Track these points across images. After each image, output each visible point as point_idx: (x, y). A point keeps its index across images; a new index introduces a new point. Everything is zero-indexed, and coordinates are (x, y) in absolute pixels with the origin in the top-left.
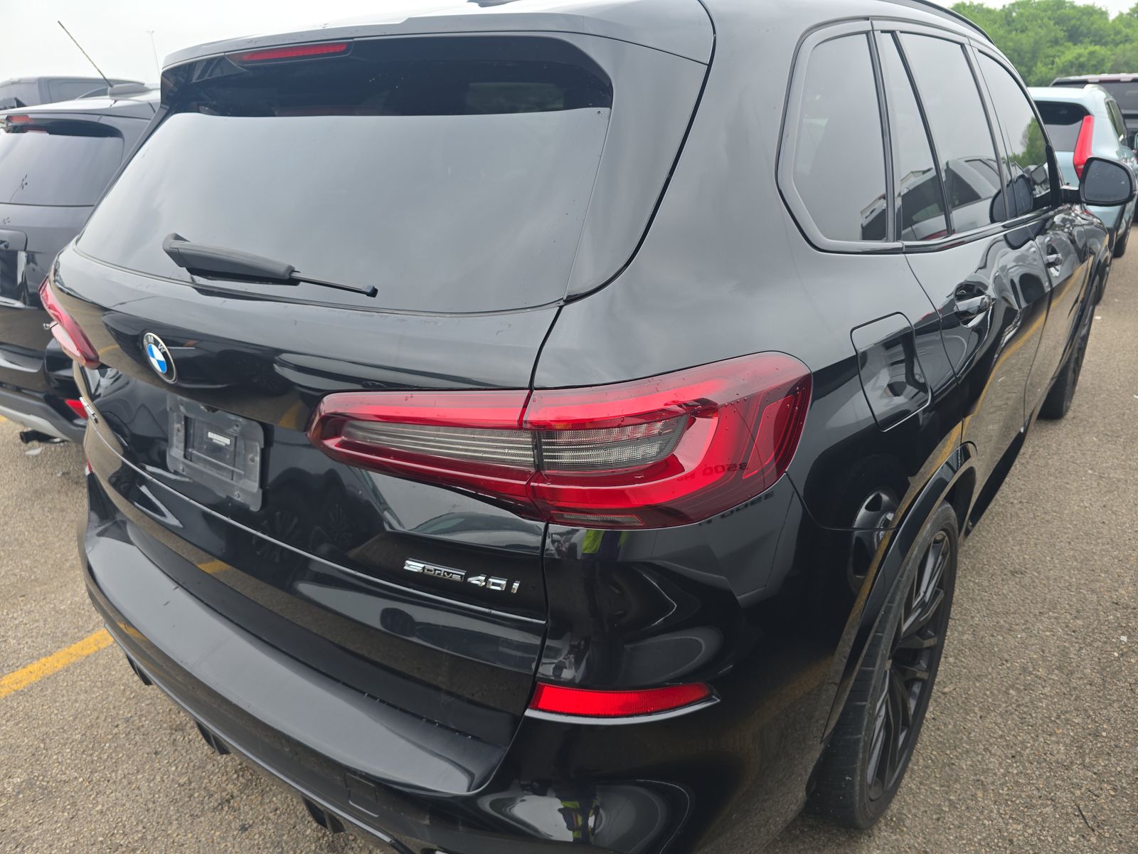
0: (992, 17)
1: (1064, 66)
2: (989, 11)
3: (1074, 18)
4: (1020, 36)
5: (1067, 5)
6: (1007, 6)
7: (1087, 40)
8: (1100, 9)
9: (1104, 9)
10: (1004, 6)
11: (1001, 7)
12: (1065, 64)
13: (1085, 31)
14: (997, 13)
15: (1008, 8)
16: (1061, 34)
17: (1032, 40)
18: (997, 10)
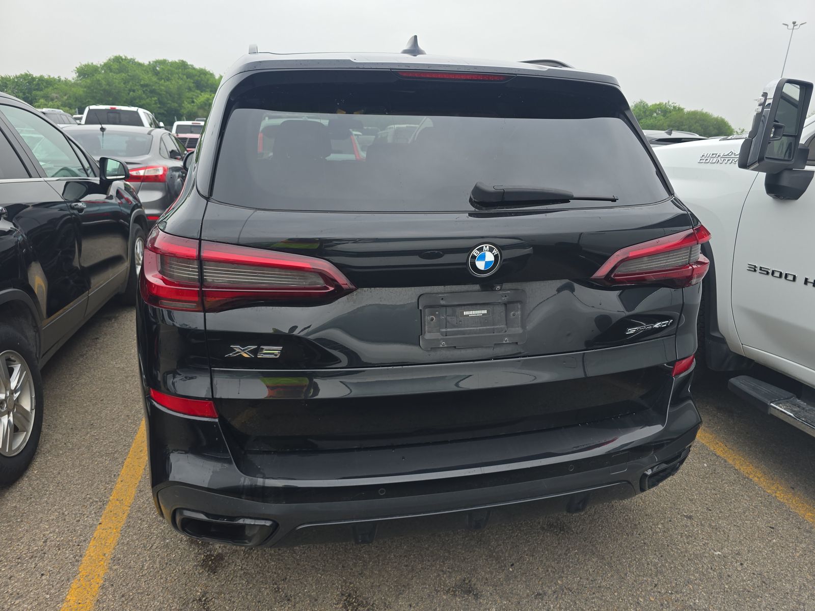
0: (144, 68)
1: (201, 105)
2: (140, 65)
3: (196, 75)
4: (168, 83)
5: (190, 67)
6: (152, 63)
7: (208, 90)
8: (209, 72)
9: (211, 72)
10: (150, 62)
11: (148, 63)
12: (202, 103)
13: (205, 85)
14: (146, 66)
15: (153, 64)
16: (192, 85)
17: (176, 87)
18: (145, 65)
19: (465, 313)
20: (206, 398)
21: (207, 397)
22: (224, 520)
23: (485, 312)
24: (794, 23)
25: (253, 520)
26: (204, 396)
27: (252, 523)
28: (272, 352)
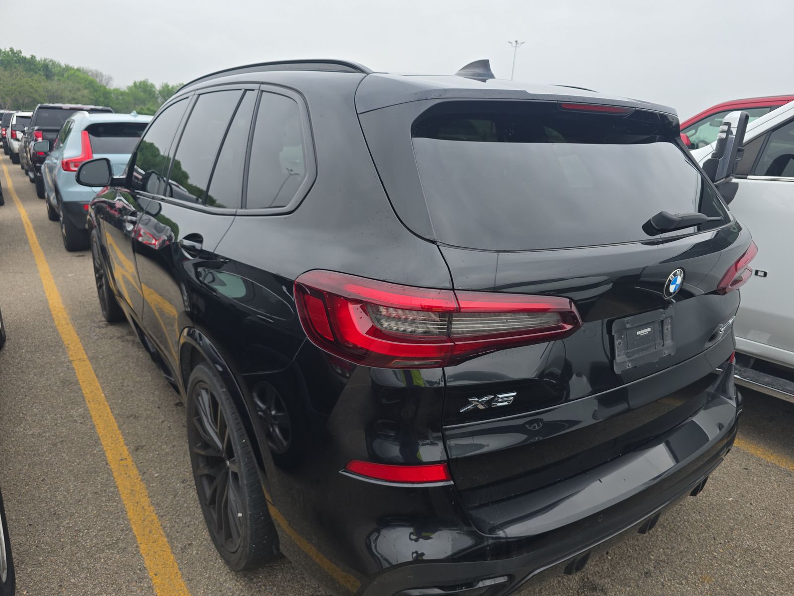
19: (638, 333)
20: (442, 461)
21: (442, 459)
22: (462, 589)
23: (649, 329)
24: (516, 42)
25: (492, 580)
26: (439, 460)
27: (493, 583)
28: (506, 398)
